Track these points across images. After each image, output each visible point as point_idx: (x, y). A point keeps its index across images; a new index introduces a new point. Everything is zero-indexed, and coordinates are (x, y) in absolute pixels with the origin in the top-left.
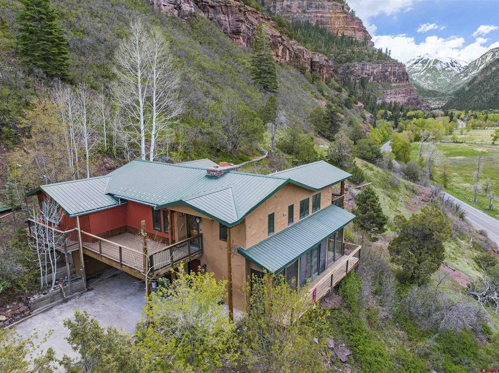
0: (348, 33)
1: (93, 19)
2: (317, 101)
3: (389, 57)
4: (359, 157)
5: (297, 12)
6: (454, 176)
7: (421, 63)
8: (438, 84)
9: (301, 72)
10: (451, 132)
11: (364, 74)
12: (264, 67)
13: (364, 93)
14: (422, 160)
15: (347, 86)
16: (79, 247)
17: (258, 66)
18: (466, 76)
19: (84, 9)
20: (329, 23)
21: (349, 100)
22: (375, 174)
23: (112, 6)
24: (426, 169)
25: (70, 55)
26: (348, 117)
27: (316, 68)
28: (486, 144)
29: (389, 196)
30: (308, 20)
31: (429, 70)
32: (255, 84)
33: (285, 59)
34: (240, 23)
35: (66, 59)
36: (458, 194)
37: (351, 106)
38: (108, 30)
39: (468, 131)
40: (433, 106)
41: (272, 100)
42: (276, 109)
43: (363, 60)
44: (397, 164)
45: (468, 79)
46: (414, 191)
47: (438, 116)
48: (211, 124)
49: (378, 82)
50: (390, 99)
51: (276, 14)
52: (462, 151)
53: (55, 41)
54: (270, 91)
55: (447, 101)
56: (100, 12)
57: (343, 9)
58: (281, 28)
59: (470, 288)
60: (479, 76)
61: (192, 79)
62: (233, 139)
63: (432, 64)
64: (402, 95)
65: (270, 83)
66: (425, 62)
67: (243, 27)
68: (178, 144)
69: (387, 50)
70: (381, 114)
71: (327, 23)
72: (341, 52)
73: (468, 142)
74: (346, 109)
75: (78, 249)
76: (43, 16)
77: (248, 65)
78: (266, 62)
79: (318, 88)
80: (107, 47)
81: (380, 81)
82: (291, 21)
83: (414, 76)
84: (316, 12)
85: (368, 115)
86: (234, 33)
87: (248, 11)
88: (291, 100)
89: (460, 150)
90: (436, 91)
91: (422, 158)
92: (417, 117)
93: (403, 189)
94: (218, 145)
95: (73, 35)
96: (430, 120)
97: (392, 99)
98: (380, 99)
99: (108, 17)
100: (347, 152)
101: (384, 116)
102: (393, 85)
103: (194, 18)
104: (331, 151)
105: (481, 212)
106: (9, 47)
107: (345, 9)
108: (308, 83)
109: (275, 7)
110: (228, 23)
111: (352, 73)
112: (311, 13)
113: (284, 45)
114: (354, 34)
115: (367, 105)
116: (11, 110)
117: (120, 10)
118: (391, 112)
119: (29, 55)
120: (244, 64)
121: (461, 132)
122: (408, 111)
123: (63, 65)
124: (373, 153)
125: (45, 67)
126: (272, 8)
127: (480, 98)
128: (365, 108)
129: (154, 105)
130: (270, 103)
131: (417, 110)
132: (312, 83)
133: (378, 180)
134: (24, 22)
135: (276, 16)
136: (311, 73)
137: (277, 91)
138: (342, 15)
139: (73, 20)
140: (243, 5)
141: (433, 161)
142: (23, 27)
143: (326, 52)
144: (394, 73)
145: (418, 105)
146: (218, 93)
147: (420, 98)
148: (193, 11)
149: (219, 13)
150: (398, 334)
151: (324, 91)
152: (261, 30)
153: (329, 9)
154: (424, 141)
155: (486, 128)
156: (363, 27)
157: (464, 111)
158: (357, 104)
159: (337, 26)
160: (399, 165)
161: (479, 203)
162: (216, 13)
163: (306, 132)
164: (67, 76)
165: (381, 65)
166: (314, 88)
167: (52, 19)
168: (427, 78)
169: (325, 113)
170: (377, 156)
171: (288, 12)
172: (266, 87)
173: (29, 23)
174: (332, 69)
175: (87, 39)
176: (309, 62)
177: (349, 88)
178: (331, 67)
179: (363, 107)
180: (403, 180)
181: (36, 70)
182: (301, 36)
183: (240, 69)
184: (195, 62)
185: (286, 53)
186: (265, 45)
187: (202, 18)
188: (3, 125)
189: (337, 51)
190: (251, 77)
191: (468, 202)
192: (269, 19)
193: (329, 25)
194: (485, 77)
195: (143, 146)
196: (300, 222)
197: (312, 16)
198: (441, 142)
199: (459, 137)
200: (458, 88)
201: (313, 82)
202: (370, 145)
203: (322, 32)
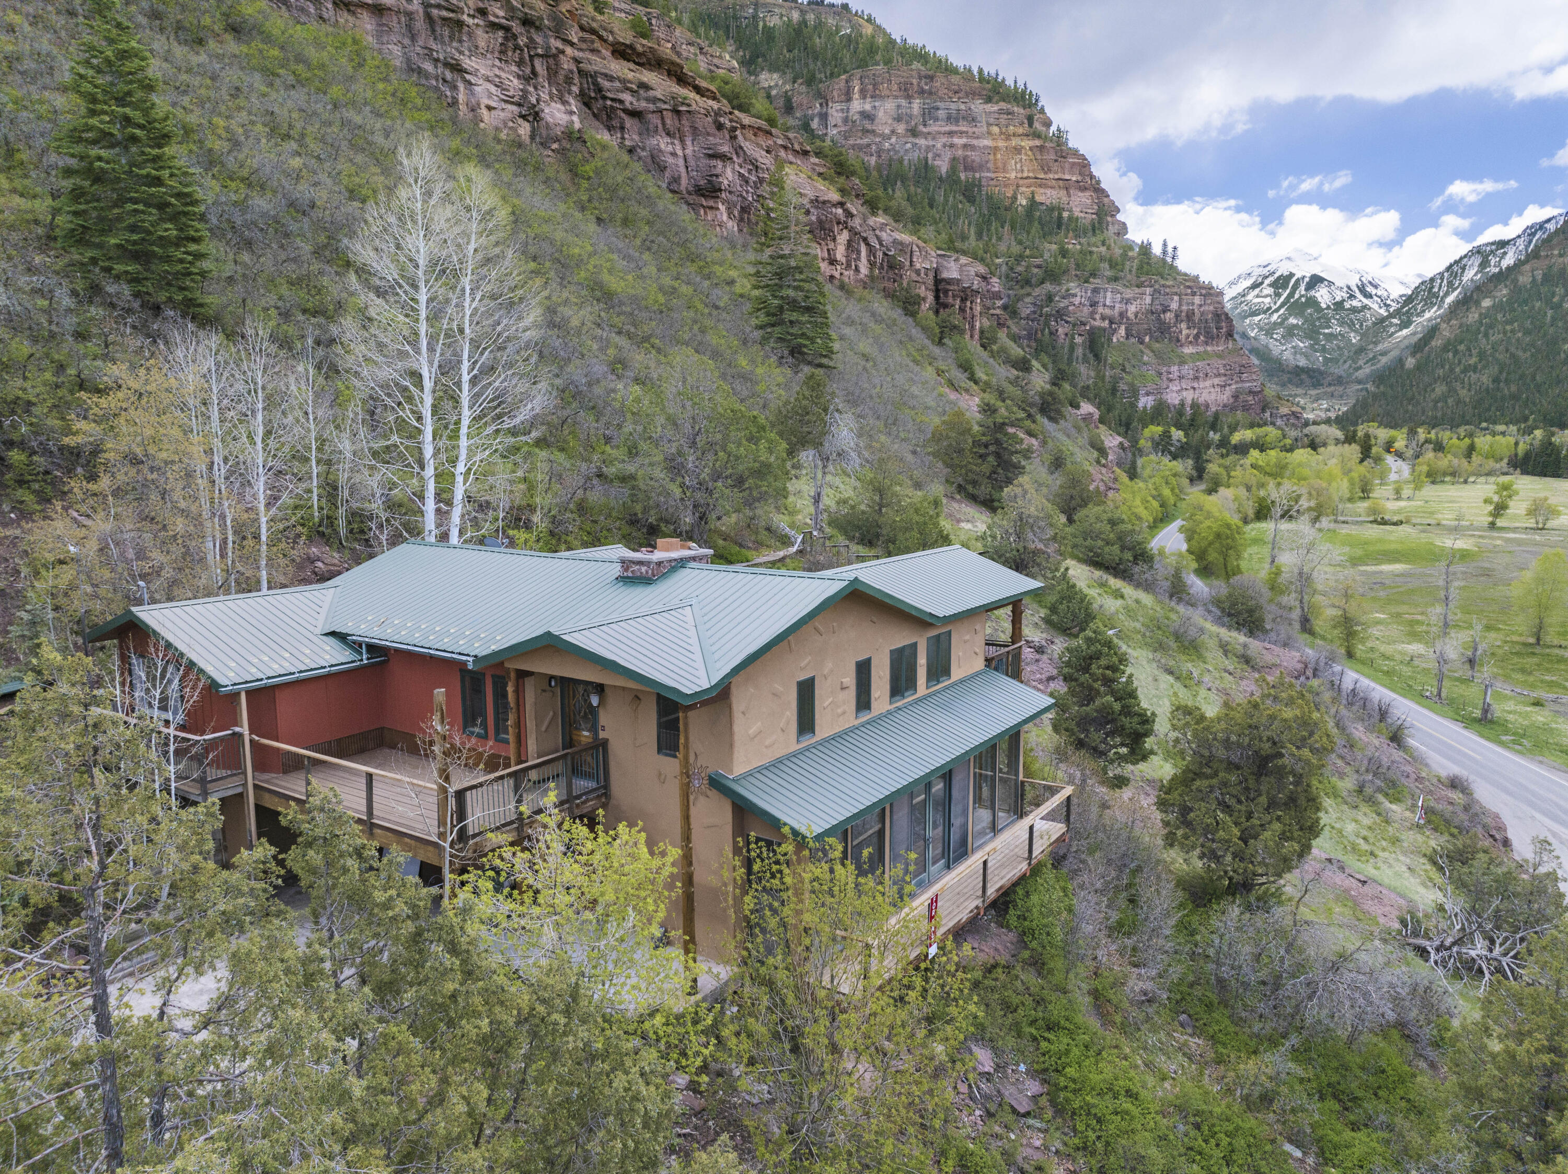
0: (1047, 196)
1: (276, 145)
2: (953, 396)
3: (1172, 267)
4: (1080, 560)
5: (893, 132)
6: (1378, 622)
7: (1270, 285)
8: (1324, 350)
9: (905, 309)
10: (1365, 491)
11: (1098, 316)
12: (791, 293)
13: (1100, 377)
14: (1278, 573)
15: (1049, 356)
16: (245, 785)
17: (774, 289)
18: (1405, 324)
19: (250, 113)
20: (990, 165)
21: (1051, 394)
22: (1127, 609)
23: (335, 106)
24: (1290, 599)
25: (210, 246)
26: (1050, 444)
27: (950, 300)
28: (1471, 527)
29: (1171, 673)
30: (926, 159)
31: (1296, 308)
32: (763, 341)
33: (857, 270)
34: (720, 164)
35: (199, 256)
36: (1389, 677)
37: (1059, 412)
38: (323, 177)
39: (1417, 488)
40: (1311, 416)
41: (814, 385)
42: (826, 410)
43: (1093, 275)
44: (1198, 585)
45: (1414, 334)
46: (1246, 660)
47: (1325, 445)
48: (630, 453)
49: (1142, 342)
50: (1178, 392)
51: (828, 139)
52: (1398, 547)
53: (169, 204)
54: (809, 363)
55: (1352, 401)
56: (299, 125)
57: (1031, 124)
58: (842, 179)
59: (1406, 926)
60: (1444, 326)
61: (575, 322)
62: (698, 495)
63: (1302, 287)
64: (1216, 381)
65: (808, 338)
66: (1281, 283)
67: (728, 176)
68: (532, 508)
69: (1165, 245)
70: (1153, 439)
71: (981, 167)
72: (1028, 252)
73: (1418, 521)
74: (1043, 421)
75: (239, 790)
76: (138, 132)
77: (744, 286)
78: (798, 276)
79: (957, 359)
80: (319, 226)
81: (1147, 339)
82: (873, 160)
83: (1250, 325)
84: (951, 134)
85: (1112, 441)
86: (699, 191)
87: (743, 127)
88: (874, 392)
89: (1393, 546)
90: (1318, 370)
91: (1278, 568)
92: (1261, 446)
93: (1214, 656)
94: (652, 512)
95: (218, 189)
96: (1301, 455)
97: (1185, 393)
98: (1148, 394)
99: (323, 140)
100: (1041, 540)
101: (1163, 445)
102: (1188, 350)
103: (578, 145)
104: (994, 537)
105: (1457, 728)
106: (28, 221)
107: (1037, 125)
108: (927, 342)
109: (824, 117)
110: (681, 162)
111: (1060, 315)
112: (934, 136)
113: (851, 230)
114: (1065, 199)
115: (1109, 411)
116: (34, 400)
117: (358, 119)
118: (1181, 433)
119: (89, 244)
120: (731, 283)
121: (1398, 492)
122: (1233, 429)
123: (190, 274)
124: (1123, 548)
125: (134, 280)
126: (816, 120)
127: (1452, 391)
128: (1102, 421)
129: (466, 387)
130: (807, 393)
131: (1259, 426)
132: (940, 343)
133: (1138, 625)
134: (79, 149)
135: (828, 142)
136: (937, 312)
137: (831, 364)
138: (1027, 143)
139: (218, 145)
140: (728, 109)
141: (1309, 578)
142: (73, 162)
143: (981, 252)
144: (1190, 316)
145: (1263, 410)
146: (652, 365)
147: (1271, 390)
148: (577, 125)
149: (656, 131)
150: (1185, 1044)
151: (976, 367)
152: (778, 183)
153: (989, 125)
154: (1282, 516)
155: (1471, 479)
156: (1092, 177)
157: (1405, 430)
158: (1077, 407)
159: (1013, 175)
160: (1206, 589)
161: (1451, 702)
162: (647, 131)
163: (918, 486)
164: (201, 305)
165: (1148, 290)
166: (944, 358)
167: (163, 139)
168: (1290, 332)
169: (976, 428)
170: (1136, 558)
171: (866, 132)
172: (796, 352)
173: (94, 152)
174: (999, 303)
175: (261, 203)
176: (930, 280)
177: (1054, 362)
178: (997, 296)
179: (1096, 416)
180: (1215, 629)
181: (111, 289)
182: (904, 203)
183: (720, 298)
184: (583, 274)
185: (859, 253)
186: (793, 228)
187: (604, 147)
188: (10, 444)
189: (1016, 249)
190: (754, 322)
191: (1421, 697)
192: (806, 153)
193: (988, 170)
194: (1461, 326)
195: (430, 506)
196: (889, 713)
197: (939, 145)
198: (1336, 521)
199: (1392, 505)
200: (1384, 360)
201: (941, 339)
202: (1113, 523)
203: (970, 192)
